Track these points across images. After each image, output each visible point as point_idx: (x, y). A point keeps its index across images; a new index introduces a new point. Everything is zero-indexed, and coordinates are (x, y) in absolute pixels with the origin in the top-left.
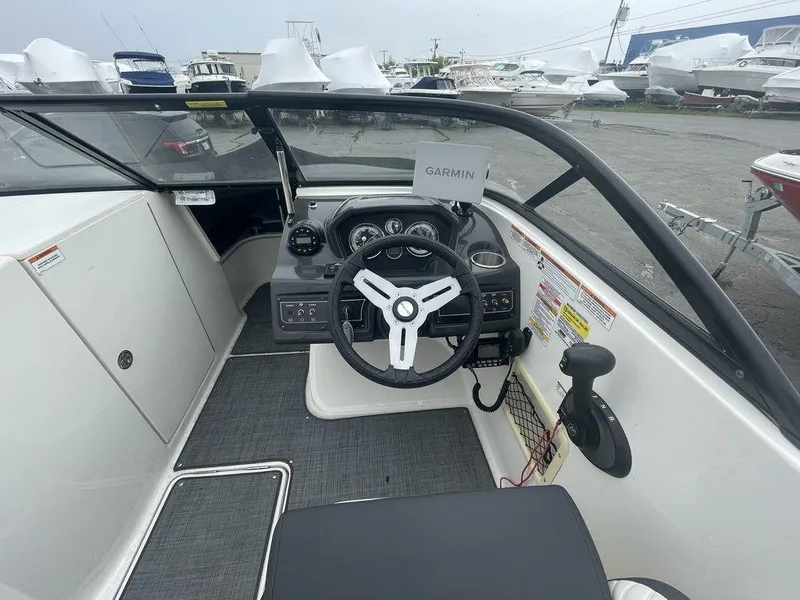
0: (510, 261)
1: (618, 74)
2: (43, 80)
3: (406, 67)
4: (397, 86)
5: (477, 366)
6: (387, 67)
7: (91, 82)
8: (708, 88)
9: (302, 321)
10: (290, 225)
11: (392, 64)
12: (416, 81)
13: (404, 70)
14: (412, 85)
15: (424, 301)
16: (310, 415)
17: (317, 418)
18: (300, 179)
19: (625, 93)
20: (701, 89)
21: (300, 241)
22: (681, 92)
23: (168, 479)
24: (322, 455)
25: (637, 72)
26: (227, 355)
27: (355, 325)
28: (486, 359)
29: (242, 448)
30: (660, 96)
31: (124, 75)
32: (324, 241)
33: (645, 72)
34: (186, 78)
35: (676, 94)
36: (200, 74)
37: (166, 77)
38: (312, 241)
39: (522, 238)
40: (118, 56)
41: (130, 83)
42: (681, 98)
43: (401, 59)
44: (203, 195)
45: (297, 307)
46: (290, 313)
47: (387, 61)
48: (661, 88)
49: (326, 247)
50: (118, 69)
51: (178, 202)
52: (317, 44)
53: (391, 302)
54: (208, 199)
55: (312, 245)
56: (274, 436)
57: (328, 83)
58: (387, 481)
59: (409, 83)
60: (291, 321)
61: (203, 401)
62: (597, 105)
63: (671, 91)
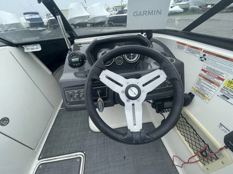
0: (177, 60)
1: (180, 3)
2: (3, 24)
3: (113, 9)
4: (111, 14)
5: (164, 112)
6: (108, 10)
7: (18, 23)
8: (209, 4)
9: (77, 100)
10: (69, 53)
11: (109, 8)
12: (117, 12)
13: (113, 10)
14: (116, 14)
15: (143, 86)
16: (91, 130)
17: (94, 132)
18: (75, 36)
19: (182, 9)
20: (207, 5)
21: (73, 60)
22: (200, 7)
23: (36, 163)
24: (97, 148)
25: (186, 2)
26: (59, 108)
27: (104, 99)
28: (168, 108)
29: (65, 147)
30: (194, 9)
31: (27, 20)
32: (86, 60)
33: (188, 2)
34: (47, 19)
35: (199, 8)
36: (50, 17)
37: (40, 19)
38: (80, 59)
39: (186, 47)
40: (25, 14)
41: (29, 22)
42: (201, 9)
43: (111, 7)
44: (35, 47)
45: (74, 93)
46: (71, 96)
47: (107, 8)
48: (194, 6)
49: (87, 62)
50: (25, 18)
51: (26, 51)
52: (85, 4)
53: (124, 88)
54: (38, 48)
55: (80, 62)
56: (77, 141)
57: (90, 15)
58: (125, 159)
59: (115, 13)
60: (72, 100)
61: (51, 127)
62: (174, 14)
63: (197, 7)
